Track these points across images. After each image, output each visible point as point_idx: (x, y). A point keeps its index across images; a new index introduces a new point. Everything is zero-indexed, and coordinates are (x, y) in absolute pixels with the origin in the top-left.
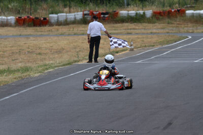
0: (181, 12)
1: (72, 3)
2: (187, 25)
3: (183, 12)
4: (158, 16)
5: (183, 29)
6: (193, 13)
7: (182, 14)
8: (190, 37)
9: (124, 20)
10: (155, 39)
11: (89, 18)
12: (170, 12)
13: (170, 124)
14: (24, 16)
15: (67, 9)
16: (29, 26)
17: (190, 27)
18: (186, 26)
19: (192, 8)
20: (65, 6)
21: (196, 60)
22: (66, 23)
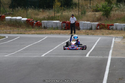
2: (7, 27)
3: (4, 17)
5: (3, 30)
6: (11, 19)
7: (2, 19)
8: (7, 37)
17: (8, 29)
18: (5, 28)
21: (6, 55)
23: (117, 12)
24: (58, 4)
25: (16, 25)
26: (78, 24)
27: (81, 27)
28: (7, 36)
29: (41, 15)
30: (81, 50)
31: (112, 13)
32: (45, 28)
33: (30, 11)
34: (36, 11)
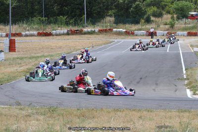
0: (111, 30)
1: (62, 26)
2: (114, 35)
3: (112, 30)
4: (101, 31)
5: (112, 37)
6: (116, 30)
9: (85, 33)
10: (101, 42)
11: (70, 32)
12: (106, 30)
13: (120, 77)
14: (41, 32)
15: (59, 28)
16: (43, 36)
17: (115, 37)
19: (115, 28)
20: (59, 27)
21: (122, 51)
22: (60, 35)
23: (178, 25)
24: (143, 21)
25: (119, 34)
26: (156, 33)
27: (157, 34)
28: (116, 41)
29: (133, 27)
30: (162, 47)
31: (175, 25)
32: (136, 35)
33: (127, 25)
34: (130, 25)
